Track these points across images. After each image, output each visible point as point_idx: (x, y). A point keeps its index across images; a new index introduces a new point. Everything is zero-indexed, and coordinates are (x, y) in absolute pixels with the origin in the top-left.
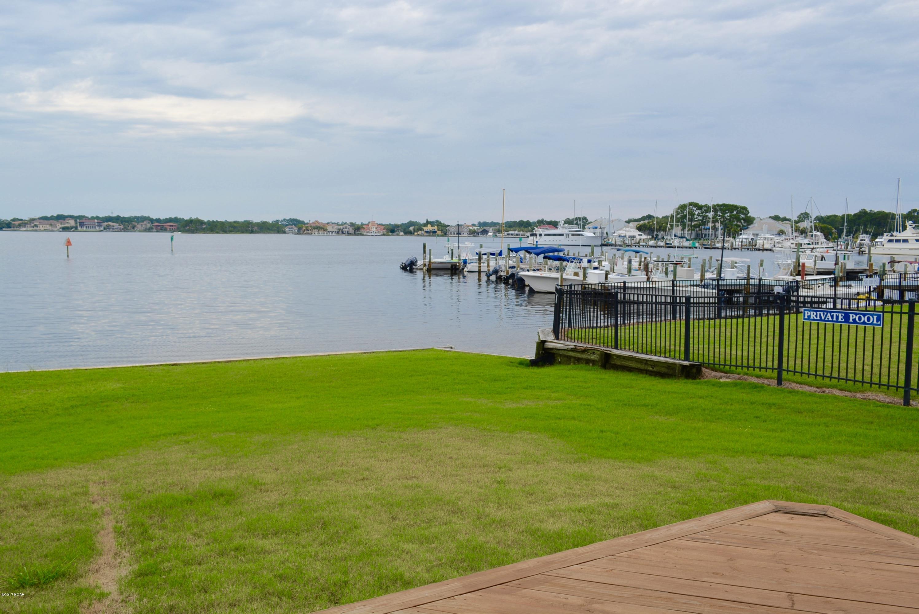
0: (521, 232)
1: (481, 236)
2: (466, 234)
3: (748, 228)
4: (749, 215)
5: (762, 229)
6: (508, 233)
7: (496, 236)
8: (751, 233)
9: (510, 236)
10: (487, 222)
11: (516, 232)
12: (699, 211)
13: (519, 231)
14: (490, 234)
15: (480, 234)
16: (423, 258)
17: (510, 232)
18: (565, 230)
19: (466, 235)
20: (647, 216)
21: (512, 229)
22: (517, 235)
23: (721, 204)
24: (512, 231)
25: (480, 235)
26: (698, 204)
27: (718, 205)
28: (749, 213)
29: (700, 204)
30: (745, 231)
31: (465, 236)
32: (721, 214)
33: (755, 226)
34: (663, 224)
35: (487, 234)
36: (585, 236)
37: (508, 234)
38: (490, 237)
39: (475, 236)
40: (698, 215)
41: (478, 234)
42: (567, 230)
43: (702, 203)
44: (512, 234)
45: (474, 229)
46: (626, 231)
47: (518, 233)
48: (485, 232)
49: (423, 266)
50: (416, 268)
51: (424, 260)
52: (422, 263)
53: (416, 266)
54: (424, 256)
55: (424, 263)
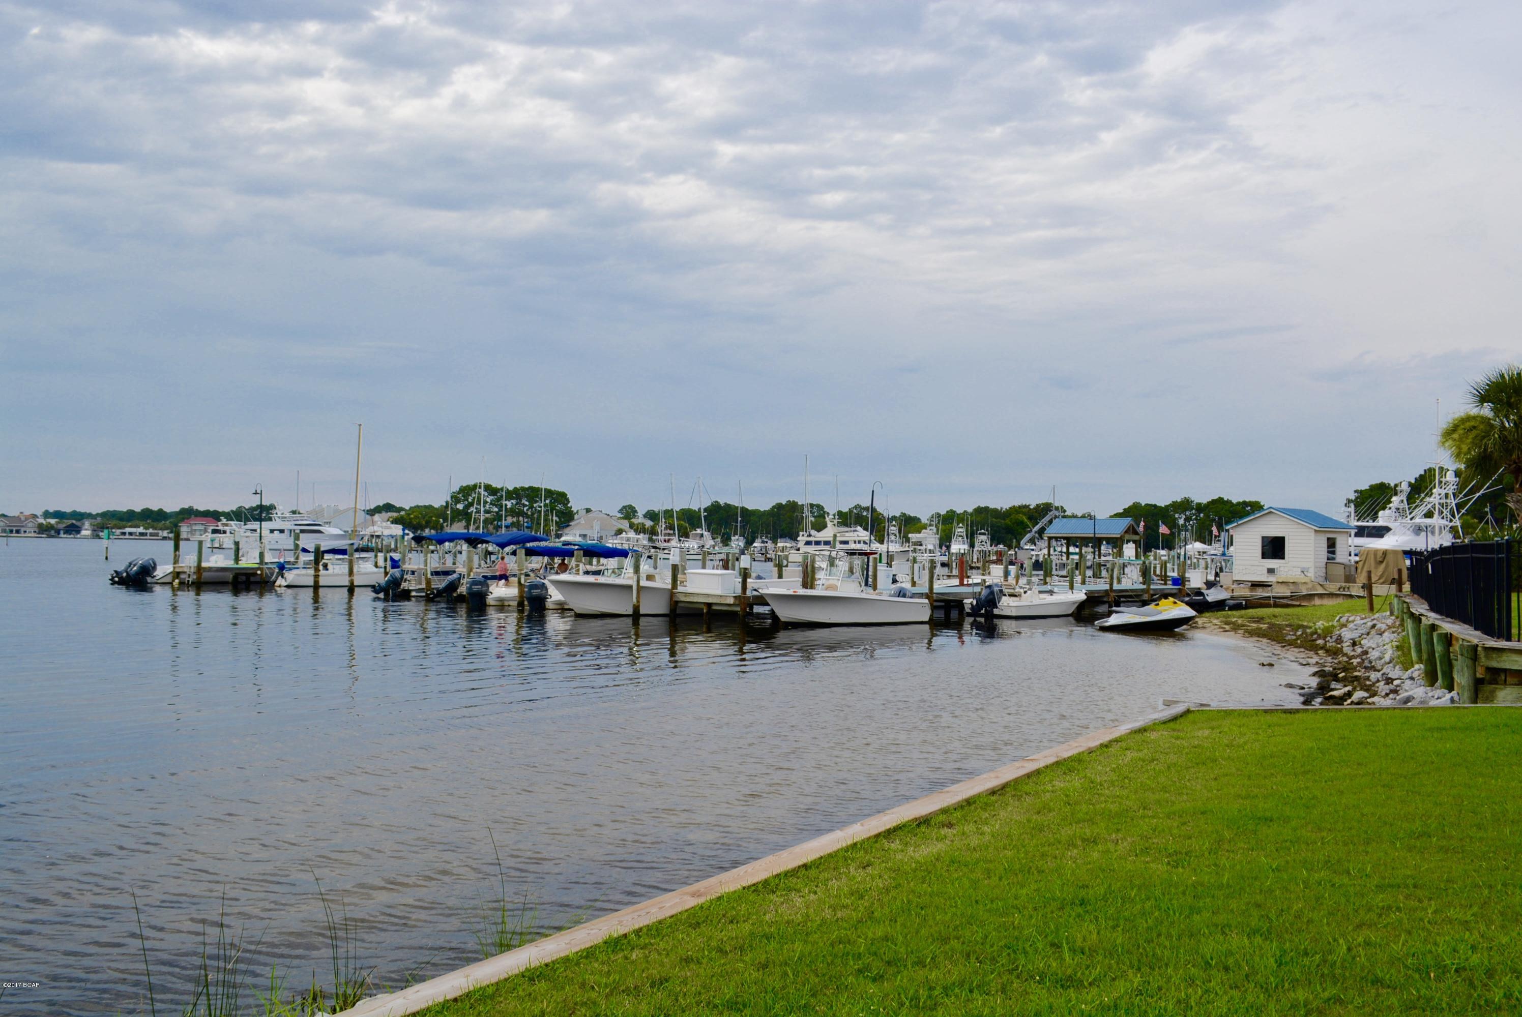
0: (151, 531)
1: (65, 536)
2: (30, 532)
3: (568, 526)
4: (569, 505)
5: (592, 527)
6: (124, 531)
7: (99, 537)
8: (578, 533)
9: (127, 537)
10: (63, 510)
11: (141, 530)
12: (492, 497)
13: (146, 528)
14: (84, 533)
15: (62, 532)
17: (128, 530)
18: (287, 523)
19: (33, 535)
20: (384, 505)
21: (130, 524)
22: (141, 534)
23: (527, 486)
24: (131, 527)
25: (62, 535)
26: (491, 486)
27: (523, 489)
28: (569, 502)
29: (494, 486)
30: (567, 530)
31: (30, 535)
32: (527, 503)
33: (579, 523)
34: (432, 517)
35: (78, 532)
36: (327, 533)
37: (124, 534)
38: (85, 537)
39: (53, 537)
40: (491, 504)
41: (58, 532)
42: (290, 523)
43: (496, 484)
44: (131, 534)
45: (49, 523)
46: (382, 527)
47: (144, 531)
48: (73, 530)
49: (173, 577)
50: (154, 580)
51: (175, 563)
52: (171, 570)
53: (153, 577)
54: (175, 556)
55: (177, 570)
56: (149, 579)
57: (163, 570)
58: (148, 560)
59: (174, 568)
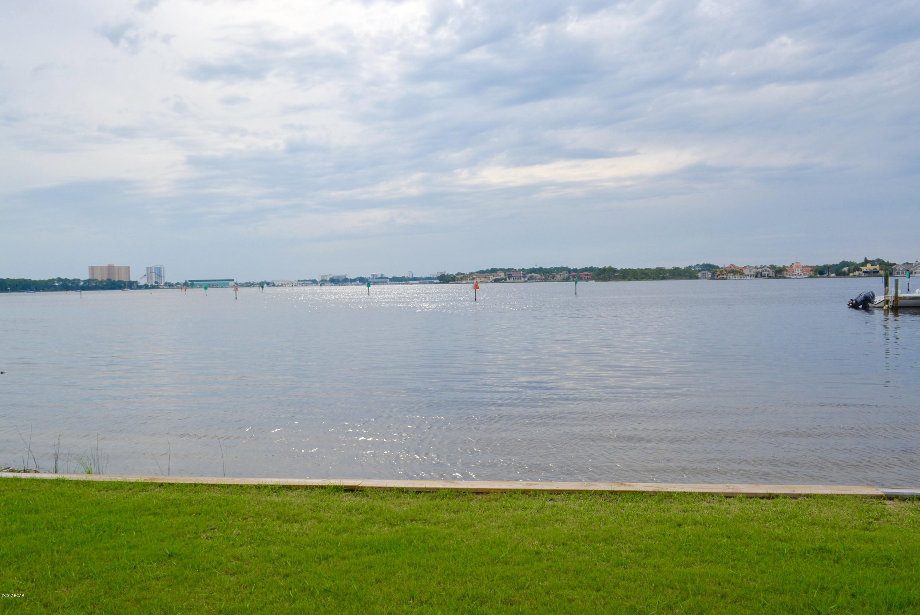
16: (884, 293)
49: (885, 303)
50: (873, 305)
51: (885, 294)
52: (883, 299)
53: (873, 303)
54: (885, 289)
55: (887, 299)
56: (870, 305)
57: (879, 299)
58: (869, 293)
59: (885, 297)
